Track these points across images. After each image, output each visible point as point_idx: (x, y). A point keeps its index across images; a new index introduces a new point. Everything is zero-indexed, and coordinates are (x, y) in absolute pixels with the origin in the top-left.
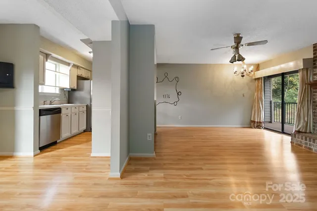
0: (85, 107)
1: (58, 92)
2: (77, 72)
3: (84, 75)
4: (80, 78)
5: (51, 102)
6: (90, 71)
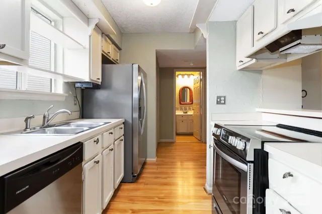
2: (101, 45)
5: (46, 119)
6: (120, 49)
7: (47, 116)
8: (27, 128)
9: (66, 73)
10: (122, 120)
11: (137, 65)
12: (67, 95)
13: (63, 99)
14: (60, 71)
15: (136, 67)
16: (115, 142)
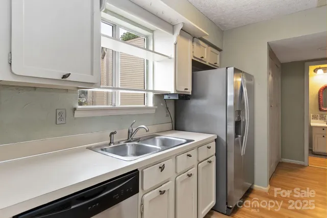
0: (213, 145)
1: (150, 103)
2: (192, 50)
3: (208, 60)
4: (198, 66)
5: (130, 134)
6: (220, 50)
7: (131, 131)
8: (111, 143)
9: (155, 89)
10: (214, 136)
11: (233, 68)
12: (157, 107)
13: (153, 111)
14: (151, 88)
15: (231, 70)
16: (200, 164)
